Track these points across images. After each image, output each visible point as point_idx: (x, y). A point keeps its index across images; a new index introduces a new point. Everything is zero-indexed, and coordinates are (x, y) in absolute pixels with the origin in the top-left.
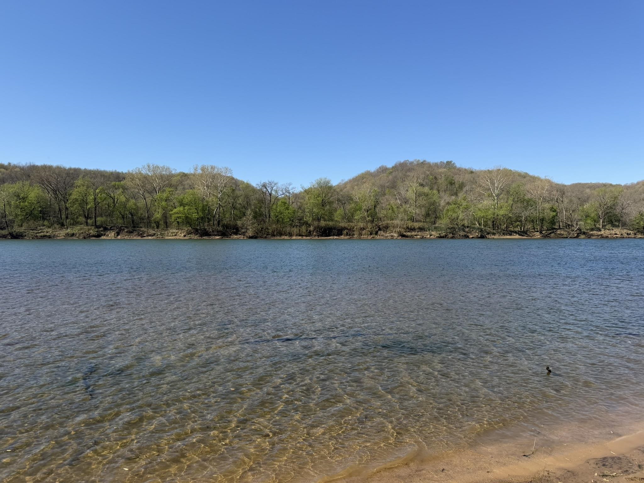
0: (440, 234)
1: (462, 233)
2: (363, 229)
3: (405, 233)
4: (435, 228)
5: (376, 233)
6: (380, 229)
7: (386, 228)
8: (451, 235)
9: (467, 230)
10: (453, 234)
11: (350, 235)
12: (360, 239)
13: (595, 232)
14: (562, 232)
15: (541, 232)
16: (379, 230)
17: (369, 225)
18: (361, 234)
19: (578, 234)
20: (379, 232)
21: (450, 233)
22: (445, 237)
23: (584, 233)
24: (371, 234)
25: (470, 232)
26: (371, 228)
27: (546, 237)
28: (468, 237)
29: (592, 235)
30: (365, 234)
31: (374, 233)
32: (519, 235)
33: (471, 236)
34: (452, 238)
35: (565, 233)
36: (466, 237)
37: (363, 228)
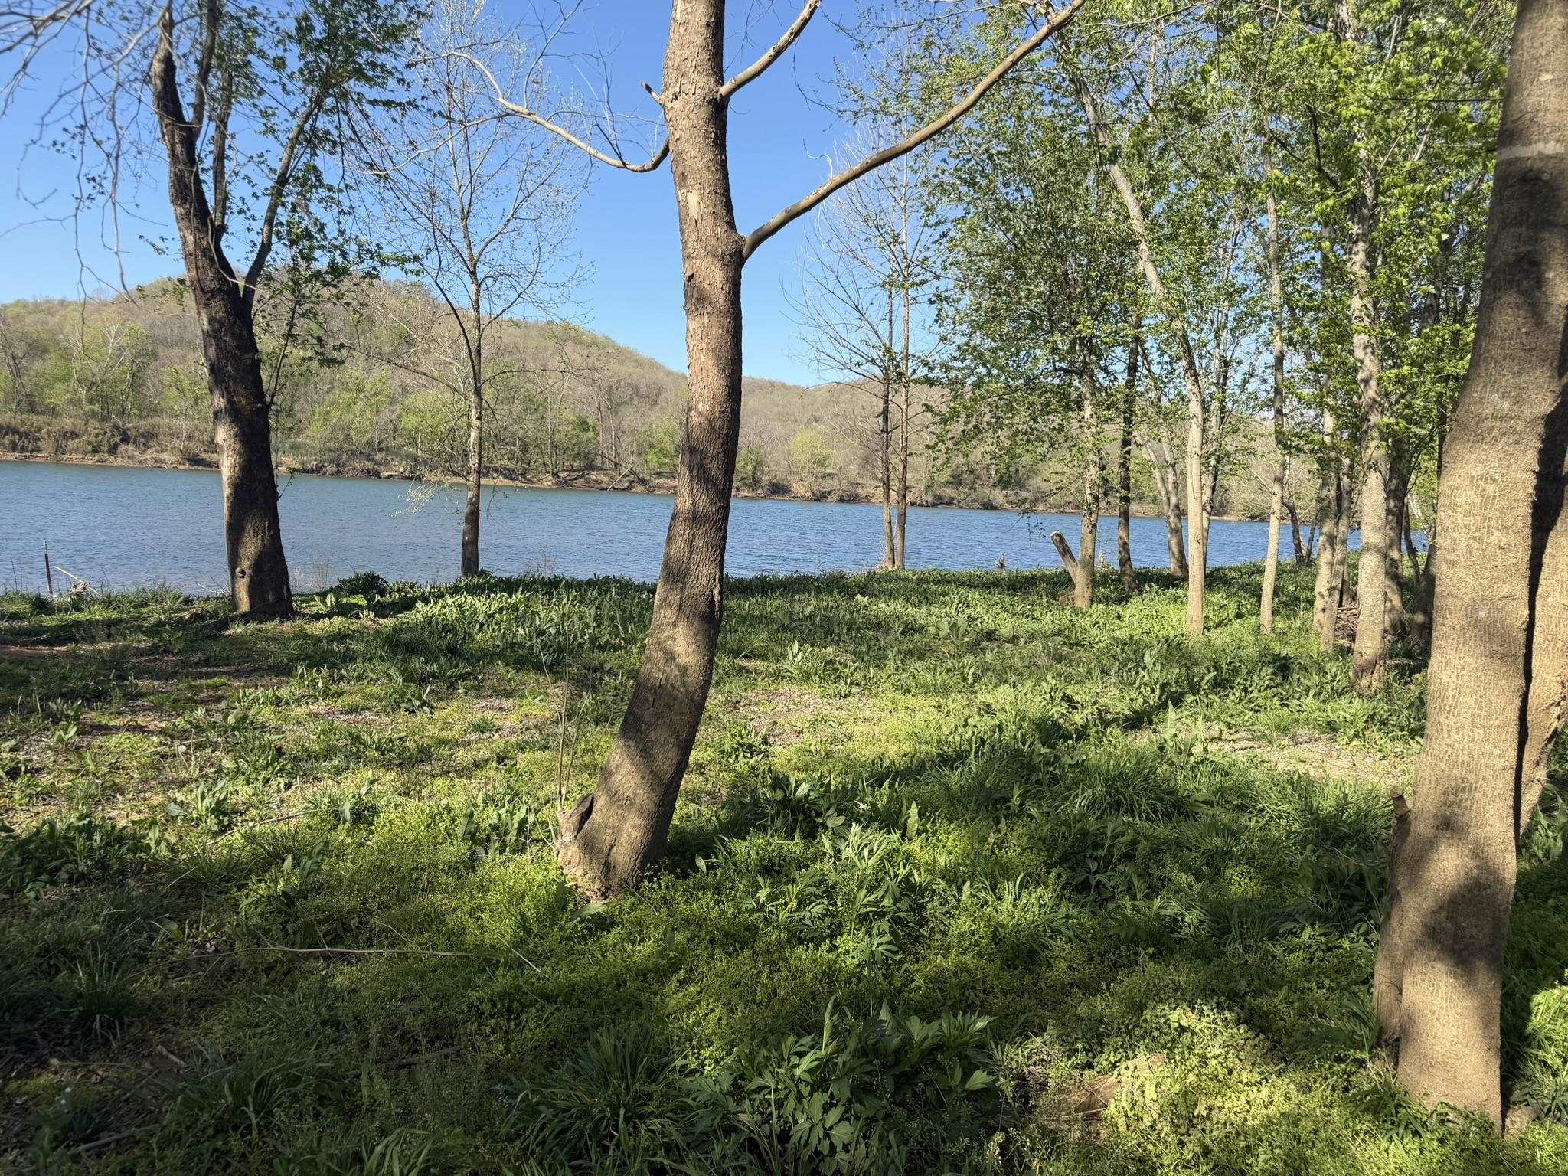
0: (302, 463)
1: (360, 464)
2: (74, 435)
3: (204, 455)
4: (294, 447)
5: (113, 450)
6: (125, 440)
7: (148, 438)
8: (332, 468)
9: (379, 457)
10: (338, 465)
11: (23, 449)
12: (58, 463)
13: (663, 481)
14: (601, 477)
15: (556, 475)
16: (122, 441)
17: (94, 426)
18: (60, 449)
19: (631, 482)
20: (122, 447)
21: (331, 462)
22: (317, 470)
23: (642, 481)
24: (95, 451)
25: (386, 464)
26: (97, 435)
27: (564, 485)
28: (377, 475)
29: (658, 486)
30: (76, 451)
31: (106, 448)
32: (506, 477)
33: (386, 474)
34: (337, 474)
35: (606, 479)
36: (374, 474)
37: (73, 433)
